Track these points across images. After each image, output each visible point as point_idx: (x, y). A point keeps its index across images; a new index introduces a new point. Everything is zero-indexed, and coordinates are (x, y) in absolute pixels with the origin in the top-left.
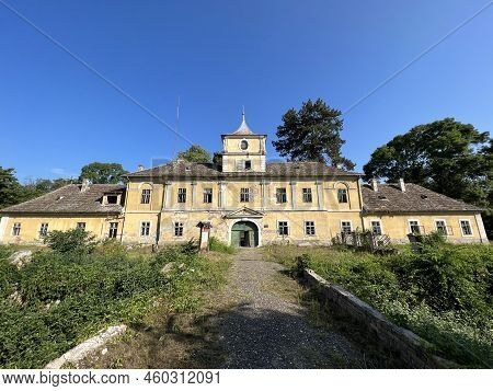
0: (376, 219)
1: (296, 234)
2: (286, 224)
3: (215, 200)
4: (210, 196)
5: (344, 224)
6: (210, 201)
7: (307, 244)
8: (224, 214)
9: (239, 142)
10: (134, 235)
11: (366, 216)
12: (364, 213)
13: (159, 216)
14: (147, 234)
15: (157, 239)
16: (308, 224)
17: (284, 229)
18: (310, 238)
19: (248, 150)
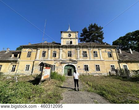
0: (125, 64)
1: (92, 70)
2: (87, 66)
3: (57, 56)
4: (55, 54)
5: (112, 66)
6: (55, 56)
7: (97, 75)
8: (61, 62)
9: (67, 34)
10: (22, 70)
11: (120, 63)
12: (120, 62)
13: (34, 62)
14: (28, 70)
15: (32, 72)
16: (97, 66)
17: (86, 68)
18: (98, 72)
19: (71, 37)
